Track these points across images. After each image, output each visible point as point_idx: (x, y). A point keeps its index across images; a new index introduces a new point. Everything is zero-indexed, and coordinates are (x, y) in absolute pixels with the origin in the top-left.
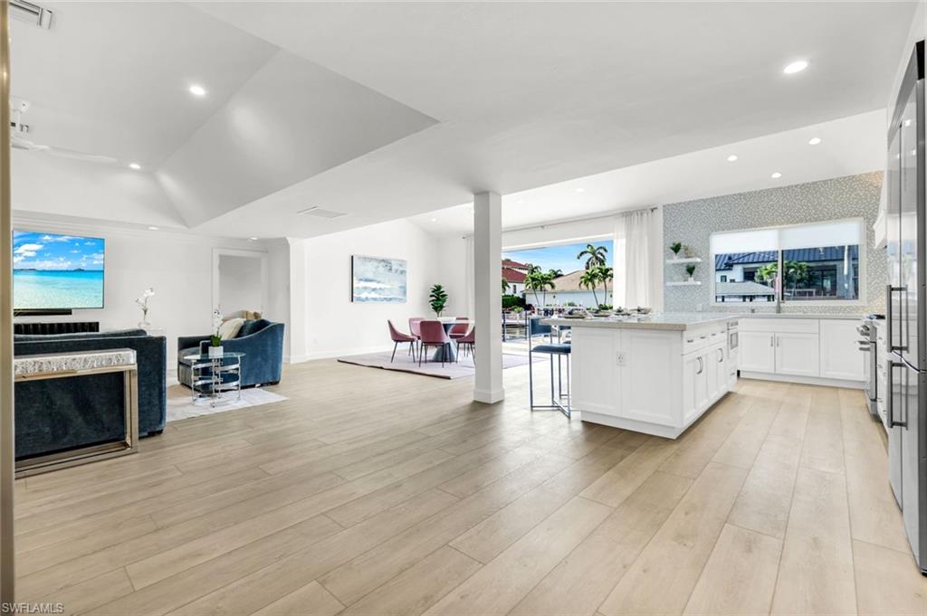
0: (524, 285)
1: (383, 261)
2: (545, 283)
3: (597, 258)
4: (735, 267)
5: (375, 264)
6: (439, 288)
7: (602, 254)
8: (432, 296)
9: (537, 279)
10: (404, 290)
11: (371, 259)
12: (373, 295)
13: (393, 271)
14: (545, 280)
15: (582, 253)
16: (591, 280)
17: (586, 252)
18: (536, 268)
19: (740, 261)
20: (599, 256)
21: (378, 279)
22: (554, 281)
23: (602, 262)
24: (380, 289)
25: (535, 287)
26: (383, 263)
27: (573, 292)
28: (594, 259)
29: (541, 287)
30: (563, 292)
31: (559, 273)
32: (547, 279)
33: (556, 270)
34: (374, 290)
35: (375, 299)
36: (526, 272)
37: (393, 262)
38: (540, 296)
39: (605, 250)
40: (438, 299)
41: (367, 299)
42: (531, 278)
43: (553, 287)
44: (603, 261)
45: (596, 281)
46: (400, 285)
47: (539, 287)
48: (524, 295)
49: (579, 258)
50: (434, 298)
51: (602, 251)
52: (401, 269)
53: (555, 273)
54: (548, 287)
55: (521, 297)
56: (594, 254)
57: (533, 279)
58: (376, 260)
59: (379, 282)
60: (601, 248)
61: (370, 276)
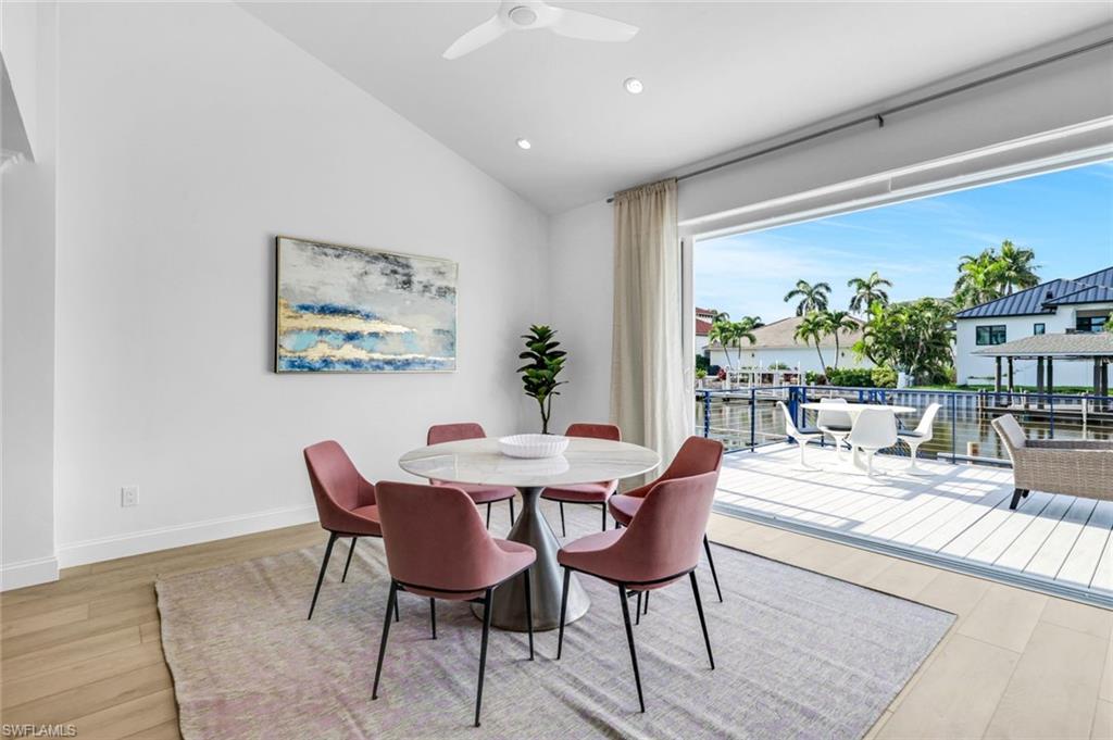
0: (708, 339)
1: (385, 257)
2: (740, 335)
3: (814, 300)
4: (1061, 309)
5: (358, 265)
6: (544, 334)
7: (821, 294)
8: (524, 356)
9: (728, 330)
10: (449, 340)
11: (342, 251)
12: (349, 352)
13: (416, 287)
14: (739, 331)
15: (791, 294)
16: (812, 331)
17: (797, 292)
18: (722, 315)
19: (1072, 299)
20: (818, 297)
21: (365, 308)
22: (753, 333)
23: (822, 306)
24: (375, 335)
25: (725, 341)
26: (381, 264)
27: (782, 349)
28: (810, 301)
29: (734, 342)
30: (765, 348)
31: (758, 321)
32: (744, 329)
33: (753, 317)
34: (351, 337)
35: (356, 364)
36: (709, 321)
37: (414, 263)
38: (733, 354)
39: (828, 289)
40: (541, 365)
41: (326, 362)
42: (720, 328)
43: (753, 340)
44: (824, 305)
45: (821, 332)
46: (438, 325)
47: (731, 341)
48: (707, 353)
49: (786, 300)
50: (532, 361)
51: (823, 290)
52: (439, 282)
53: (753, 322)
54: (744, 341)
55: (703, 355)
56: (810, 294)
57: (723, 330)
58: (359, 252)
59: (367, 317)
60: (821, 285)
61: (340, 299)
